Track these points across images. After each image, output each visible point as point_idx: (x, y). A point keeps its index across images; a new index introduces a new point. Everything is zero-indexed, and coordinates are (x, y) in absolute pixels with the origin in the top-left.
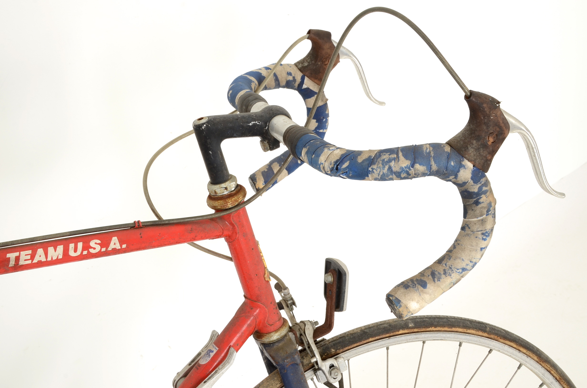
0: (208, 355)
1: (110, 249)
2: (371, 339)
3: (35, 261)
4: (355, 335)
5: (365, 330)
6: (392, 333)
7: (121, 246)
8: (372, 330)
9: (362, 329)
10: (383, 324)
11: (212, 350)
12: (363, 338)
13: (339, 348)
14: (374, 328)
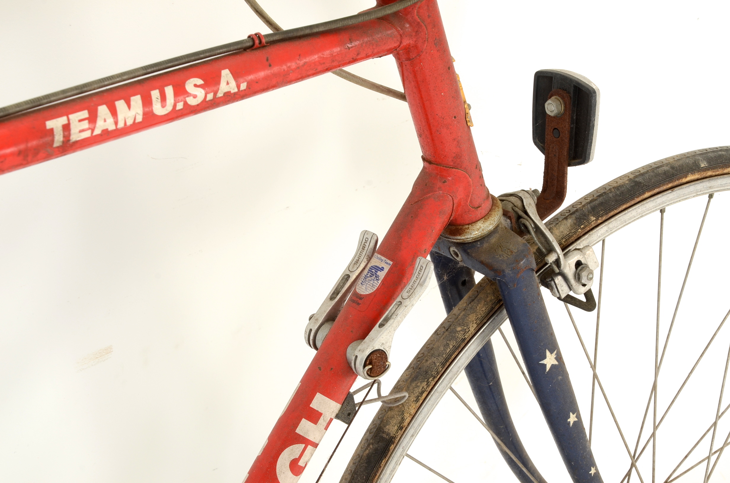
0: (374, 276)
1: (220, 94)
2: (647, 195)
3: (97, 132)
4: (623, 189)
5: (637, 179)
6: (678, 180)
7: (238, 86)
8: (646, 178)
9: (630, 177)
10: (661, 166)
11: (380, 267)
12: (636, 193)
13: (601, 214)
14: (650, 173)
